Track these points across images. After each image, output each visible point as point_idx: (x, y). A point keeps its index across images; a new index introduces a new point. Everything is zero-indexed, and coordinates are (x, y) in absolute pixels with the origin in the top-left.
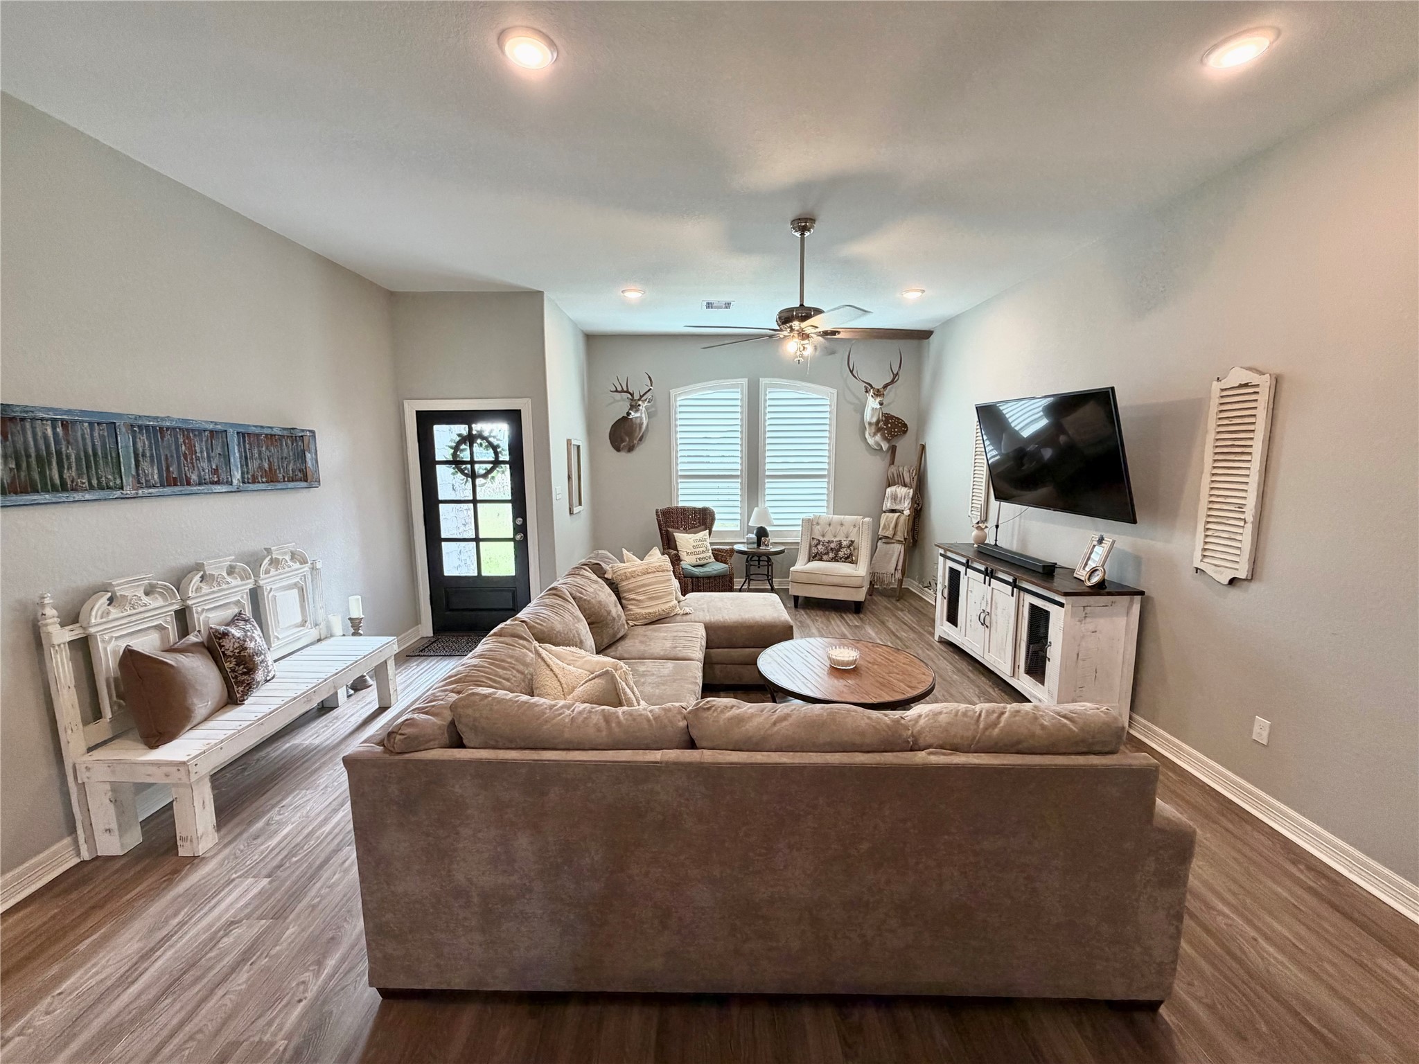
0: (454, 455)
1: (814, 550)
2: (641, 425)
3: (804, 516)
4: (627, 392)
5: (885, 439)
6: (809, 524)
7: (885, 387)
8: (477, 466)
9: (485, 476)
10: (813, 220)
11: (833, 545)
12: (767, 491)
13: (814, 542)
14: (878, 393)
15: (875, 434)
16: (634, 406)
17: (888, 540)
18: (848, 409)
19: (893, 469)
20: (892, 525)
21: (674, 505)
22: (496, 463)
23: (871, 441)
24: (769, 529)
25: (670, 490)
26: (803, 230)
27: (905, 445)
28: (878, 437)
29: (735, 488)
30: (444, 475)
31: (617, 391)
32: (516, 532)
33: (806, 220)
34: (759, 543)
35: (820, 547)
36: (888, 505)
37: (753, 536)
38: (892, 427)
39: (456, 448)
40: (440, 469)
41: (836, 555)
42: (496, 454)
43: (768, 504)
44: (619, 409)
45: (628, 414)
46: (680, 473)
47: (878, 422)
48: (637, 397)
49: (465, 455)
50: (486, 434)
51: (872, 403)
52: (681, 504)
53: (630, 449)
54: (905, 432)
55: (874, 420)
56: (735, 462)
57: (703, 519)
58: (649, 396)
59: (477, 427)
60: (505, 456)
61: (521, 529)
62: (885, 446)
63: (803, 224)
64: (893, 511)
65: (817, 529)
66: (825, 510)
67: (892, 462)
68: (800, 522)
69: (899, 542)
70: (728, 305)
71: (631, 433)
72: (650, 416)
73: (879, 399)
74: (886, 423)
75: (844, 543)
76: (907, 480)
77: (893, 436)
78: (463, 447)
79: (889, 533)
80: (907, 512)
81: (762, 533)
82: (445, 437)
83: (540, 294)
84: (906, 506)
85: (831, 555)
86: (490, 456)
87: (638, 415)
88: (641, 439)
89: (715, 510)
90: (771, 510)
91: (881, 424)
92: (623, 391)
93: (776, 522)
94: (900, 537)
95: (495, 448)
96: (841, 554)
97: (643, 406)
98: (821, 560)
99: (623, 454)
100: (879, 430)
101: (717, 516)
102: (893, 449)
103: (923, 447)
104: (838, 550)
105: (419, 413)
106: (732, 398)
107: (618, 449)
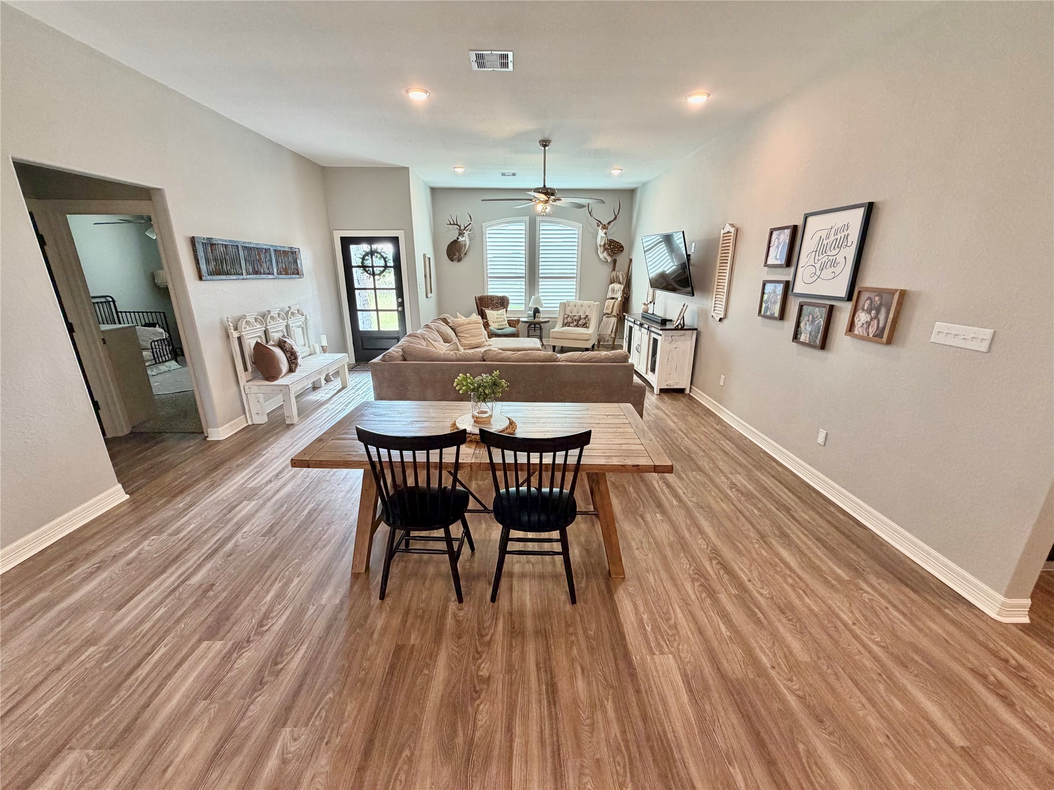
0: (363, 263)
1: (566, 321)
2: (465, 245)
3: (559, 302)
4: (457, 225)
5: (609, 255)
6: (564, 306)
7: (609, 223)
8: (375, 269)
9: (379, 275)
11: (576, 318)
12: (540, 287)
13: (566, 316)
14: (604, 227)
15: (603, 252)
16: (461, 234)
17: (608, 315)
18: (587, 238)
19: (614, 273)
20: (611, 307)
21: (486, 294)
22: (386, 267)
23: (601, 256)
24: (541, 309)
25: (484, 285)
27: (621, 259)
28: (605, 254)
29: (522, 284)
31: (450, 224)
34: (535, 317)
35: (569, 319)
36: (610, 295)
37: (531, 313)
38: (614, 248)
39: (363, 259)
41: (578, 323)
43: (540, 294)
44: (453, 235)
45: (458, 238)
46: (489, 275)
47: (604, 245)
48: (462, 228)
50: (379, 251)
51: (601, 233)
52: (490, 294)
53: (459, 260)
54: (622, 251)
55: (602, 244)
56: (521, 268)
57: (502, 303)
58: (469, 227)
60: (391, 263)
62: (609, 259)
64: (613, 298)
65: (568, 309)
66: (574, 298)
67: (614, 270)
68: (558, 305)
69: (614, 316)
70: (513, 175)
71: (459, 250)
72: (470, 240)
73: (604, 231)
74: (610, 246)
75: (582, 317)
76: (621, 280)
77: (614, 253)
78: (366, 257)
79: (609, 311)
80: (620, 299)
81: (536, 311)
83: (408, 168)
84: (619, 295)
85: (575, 323)
86: (382, 263)
87: (463, 239)
88: (465, 254)
89: (510, 298)
90: (542, 298)
91: (607, 246)
92: (454, 224)
93: (545, 305)
94: (614, 313)
95: (384, 259)
96: (580, 323)
97: (466, 233)
98: (569, 326)
99: (455, 263)
100: (605, 249)
101: (510, 301)
102: (615, 262)
103: (631, 260)
104: (579, 320)
105: (342, 238)
106: (520, 229)
107: (452, 260)
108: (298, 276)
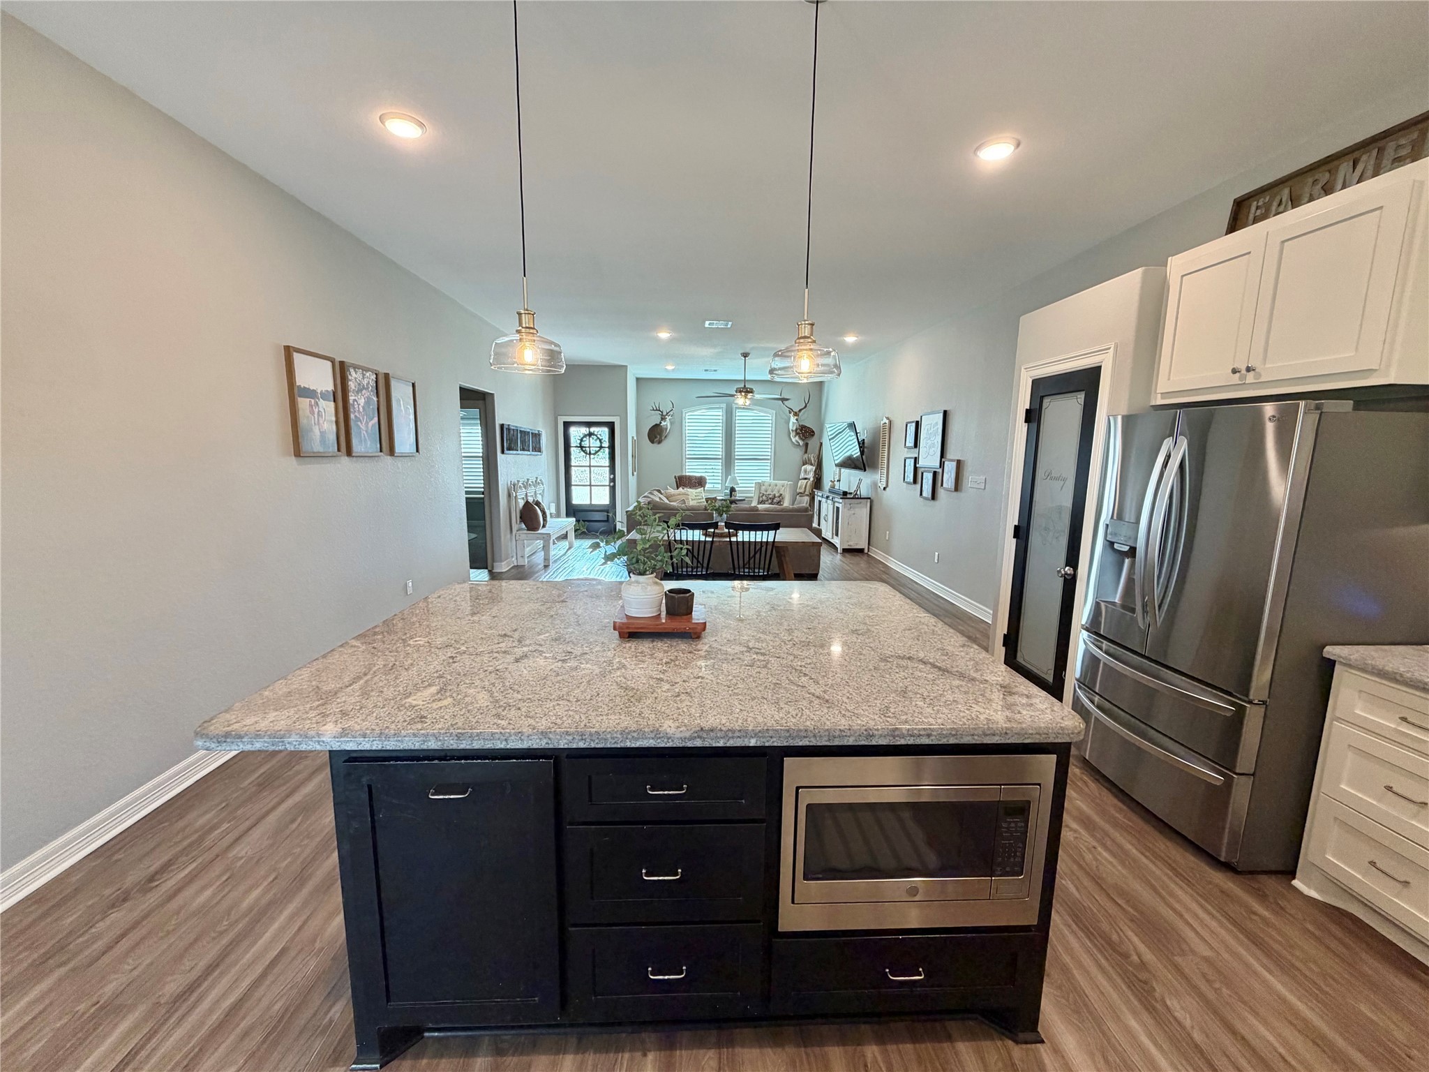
0: (580, 444)
1: (761, 499)
2: (666, 429)
3: (754, 482)
4: (659, 410)
5: (801, 439)
6: (759, 485)
7: (800, 411)
8: (591, 449)
9: (594, 454)
10: (749, 354)
11: (770, 496)
12: (736, 468)
13: (761, 495)
14: (796, 414)
15: (795, 436)
16: (663, 418)
17: (801, 494)
18: (780, 423)
19: (806, 456)
20: (804, 486)
21: (684, 474)
22: (601, 447)
23: (794, 440)
24: (737, 489)
25: (682, 466)
26: (745, 357)
27: (813, 443)
28: (797, 438)
29: (719, 465)
30: (574, 452)
31: (654, 410)
32: (610, 482)
33: (746, 354)
34: (731, 496)
35: (764, 497)
36: (802, 475)
37: (728, 491)
38: (805, 433)
39: (582, 440)
40: (572, 449)
41: (772, 501)
42: (601, 442)
43: (736, 475)
45: (661, 423)
46: (687, 456)
47: (796, 430)
48: (665, 414)
49: (585, 443)
50: (596, 433)
51: (793, 419)
52: (687, 474)
53: (660, 442)
54: (813, 435)
55: (794, 429)
56: (718, 451)
57: (700, 482)
58: (671, 413)
59: (592, 430)
60: (606, 444)
61: (613, 480)
62: (801, 443)
63: (745, 355)
64: (806, 479)
65: (763, 488)
66: (769, 478)
67: (806, 452)
68: (753, 485)
69: (807, 495)
70: (715, 371)
71: (660, 434)
72: (671, 423)
73: (796, 417)
74: (801, 430)
75: (777, 495)
76: (813, 462)
77: (806, 438)
78: (584, 439)
79: (802, 491)
80: (812, 479)
81: (733, 490)
82: (576, 433)
83: (626, 366)
84: (811, 476)
85: (770, 501)
86: (598, 444)
87: (665, 423)
88: (666, 437)
89: (707, 478)
90: (738, 478)
91: (798, 431)
92: (657, 410)
93: (741, 485)
94: (807, 493)
95: (600, 440)
96: (775, 501)
97: (668, 418)
98: (764, 504)
99: (655, 445)
100: (797, 434)
101: (708, 481)
102: (807, 445)
103: (821, 444)
104: (773, 499)
105: (564, 422)
106: (719, 414)
107: (652, 442)
108: (539, 453)
